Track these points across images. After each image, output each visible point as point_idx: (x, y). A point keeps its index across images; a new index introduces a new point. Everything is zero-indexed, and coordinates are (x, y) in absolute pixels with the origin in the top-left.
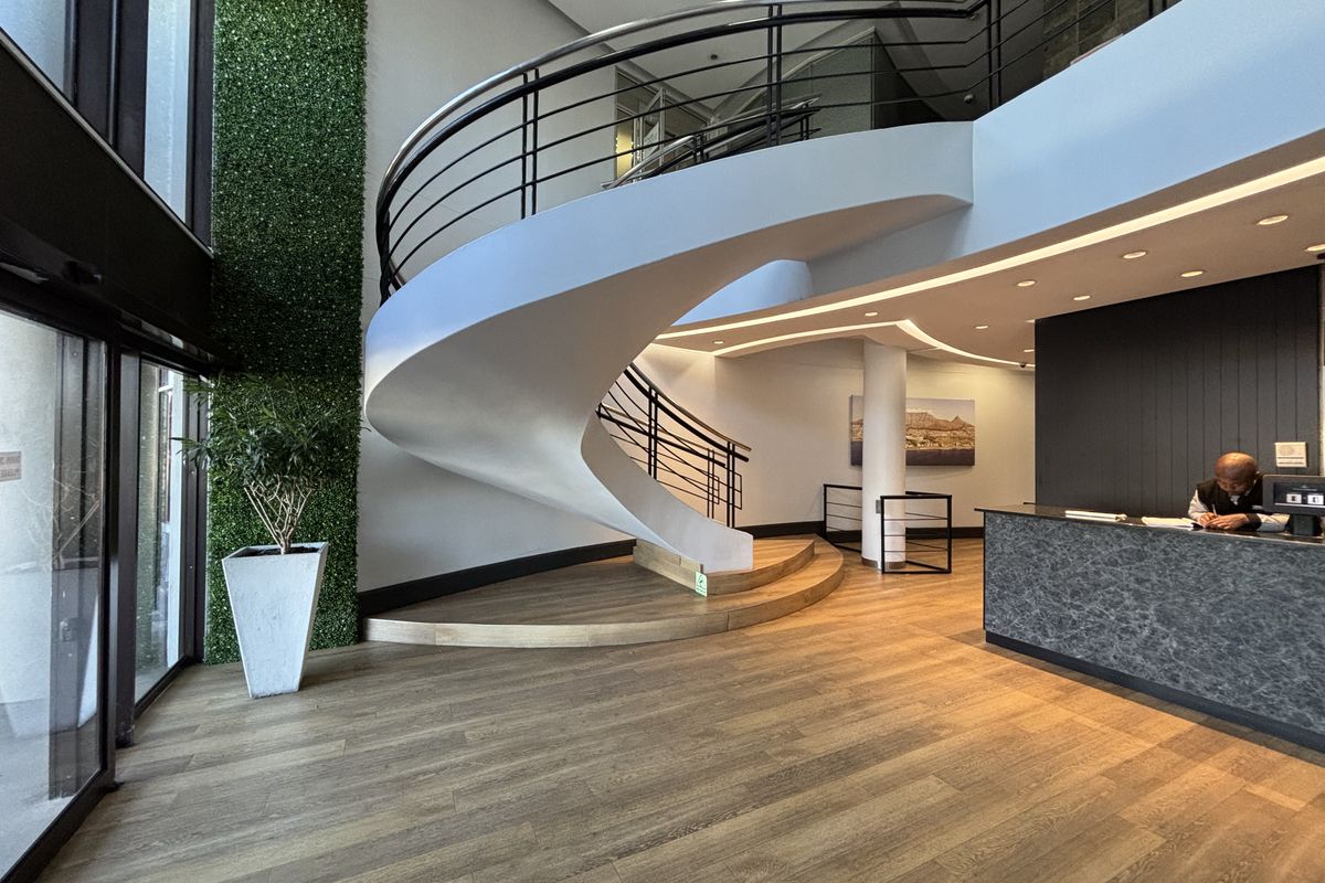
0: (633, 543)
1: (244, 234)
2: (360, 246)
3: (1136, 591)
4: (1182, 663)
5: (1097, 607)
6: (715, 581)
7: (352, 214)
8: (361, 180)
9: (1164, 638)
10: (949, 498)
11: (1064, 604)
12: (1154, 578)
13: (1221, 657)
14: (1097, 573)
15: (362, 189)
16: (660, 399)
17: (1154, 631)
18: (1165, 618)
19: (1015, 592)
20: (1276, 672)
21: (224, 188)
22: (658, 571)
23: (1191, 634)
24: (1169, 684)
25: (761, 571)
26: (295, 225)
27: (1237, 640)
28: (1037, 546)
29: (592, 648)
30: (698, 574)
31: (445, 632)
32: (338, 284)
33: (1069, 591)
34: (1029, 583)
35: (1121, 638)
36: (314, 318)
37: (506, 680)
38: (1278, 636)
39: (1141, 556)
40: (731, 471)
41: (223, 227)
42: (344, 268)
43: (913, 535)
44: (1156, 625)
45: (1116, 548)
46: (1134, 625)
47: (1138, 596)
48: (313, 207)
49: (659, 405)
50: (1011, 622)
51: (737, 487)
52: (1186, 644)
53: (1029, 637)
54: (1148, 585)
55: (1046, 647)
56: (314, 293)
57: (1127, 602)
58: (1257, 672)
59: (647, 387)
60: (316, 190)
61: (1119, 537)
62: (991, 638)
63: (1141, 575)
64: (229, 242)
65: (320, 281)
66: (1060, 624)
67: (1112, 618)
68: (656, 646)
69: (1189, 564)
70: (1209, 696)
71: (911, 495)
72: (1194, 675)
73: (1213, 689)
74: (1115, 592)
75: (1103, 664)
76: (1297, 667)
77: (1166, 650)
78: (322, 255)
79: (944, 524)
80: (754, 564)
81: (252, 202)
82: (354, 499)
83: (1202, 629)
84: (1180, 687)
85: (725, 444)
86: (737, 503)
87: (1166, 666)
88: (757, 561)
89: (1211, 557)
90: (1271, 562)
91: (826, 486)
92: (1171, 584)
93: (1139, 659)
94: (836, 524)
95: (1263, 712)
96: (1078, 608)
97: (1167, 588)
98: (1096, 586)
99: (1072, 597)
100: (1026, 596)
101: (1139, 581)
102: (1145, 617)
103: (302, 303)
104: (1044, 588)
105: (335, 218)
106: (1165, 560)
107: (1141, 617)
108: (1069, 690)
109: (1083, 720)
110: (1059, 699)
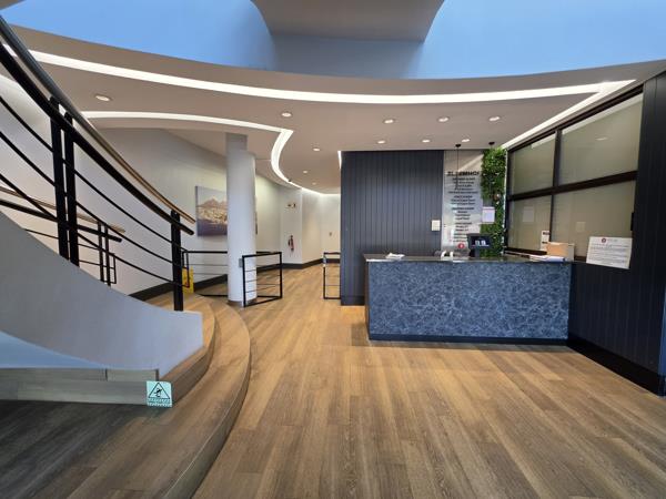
3: (447, 293)
4: (463, 323)
6: (176, 379)
9: (457, 313)
10: (280, 253)
11: (414, 307)
12: (455, 286)
13: (477, 316)
14: (431, 288)
16: (77, 126)
17: (453, 311)
18: (458, 304)
19: (388, 307)
20: (495, 317)
23: (467, 309)
24: (458, 334)
25: (211, 345)
28: (401, 278)
33: (416, 300)
34: (396, 300)
35: (439, 318)
38: (496, 302)
44: (455, 308)
46: (445, 310)
47: (448, 296)
49: (74, 137)
50: (385, 324)
53: (396, 330)
54: (452, 289)
57: (443, 300)
58: (489, 319)
62: (372, 337)
63: (449, 285)
66: (412, 319)
67: (436, 309)
70: (473, 335)
71: (260, 254)
72: (468, 327)
73: (474, 331)
74: (438, 296)
75: (432, 333)
76: (502, 312)
77: (458, 319)
83: (472, 305)
85: (168, 211)
87: (458, 326)
92: (461, 287)
93: (447, 326)
96: (421, 308)
97: (459, 289)
98: (430, 295)
99: (418, 302)
100: (394, 308)
101: (449, 288)
104: (404, 301)
107: (449, 306)
108: (438, 356)
109: (474, 373)
110: (448, 365)
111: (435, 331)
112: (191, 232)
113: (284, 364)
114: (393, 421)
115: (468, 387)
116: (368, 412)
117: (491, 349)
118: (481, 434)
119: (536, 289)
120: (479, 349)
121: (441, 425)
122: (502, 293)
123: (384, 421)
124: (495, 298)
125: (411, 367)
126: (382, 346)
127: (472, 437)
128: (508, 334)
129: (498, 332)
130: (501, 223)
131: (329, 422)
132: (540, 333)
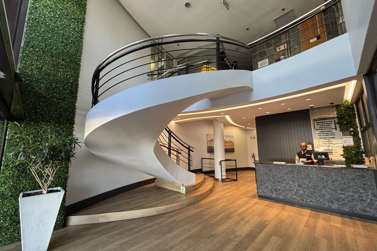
0: (155, 179)
1: (32, 70)
2: (78, 80)
3: (293, 180)
4: (304, 196)
5: (284, 185)
6: (187, 188)
7: (76, 70)
8: (80, 59)
9: (300, 191)
11: (277, 185)
12: (296, 177)
13: (312, 194)
14: (283, 176)
15: (80, 62)
16: (172, 134)
18: (299, 186)
19: (265, 183)
20: (323, 196)
21: (26, 53)
22: (166, 188)
23: (305, 189)
25: (198, 184)
26: (54, 70)
27: (315, 189)
28: (269, 171)
29: (158, 215)
30: (182, 187)
31: (103, 217)
32: (69, 92)
33: (277, 182)
35: (290, 192)
36: (58, 103)
37: (134, 231)
38: (322, 187)
39: (293, 172)
40: (189, 155)
41: (23, 67)
42: (71, 87)
43: (227, 170)
44: (298, 188)
45: (287, 170)
46: (293, 188)
47: (293, 181)
48: (61, 65)
49: (171, 135)
50: (264, 191)
51: (191, 159)
52: (305, 192)
54: (295, 178)
56: (59, 94)
57: (291, 183)
58: (319, 196)
59: (168, 130)
60: (63, 60)
63: (293, 176)
64: (25, 72)
65: (62, 90)
66: (276, 190)
67: (288, 187)
68: (177, 211)
69: (302, 173)
70: (311, 203)
71: (226, 160)
72: (307, 199)
73: (311, 201)
74: (288, 181)
76: (327, 194)
77: (300, 194)
78: (63, 82)
79: (235, 167)
80: (196, 182)
81: (37, 60)
82: (68, 170)
83: (307, 187)
84: (305, 202)
85: (187, 147)
86: (191, 164)
87: (301, 197)
88: (197, 181)
89: (307, 170)
90: (319, 171)
91: (202, 158)
92: (300, 177)
95: (322, 205)
96: (280, 186)
97: (299, 179)
98: (284, 180)
99: (278, 183)
100: (267, 184)
101: (293, 178)
102: (295, 186)
103: (53, 97)
105: (69, 70)
106: (298, 172)
109: (291, 214)
110: (283, 209)
111: (289, 198)
112: (193, 151)
113: (220, 196)
114: (239, 213)
115: (280, 215)
116: (234, 210)
118: (265, 222)
119: (349, 183)
121: (254, 217)
122: (325, 183)
123: (236, 212)
124: (321, 185)
125: (265, 207)
127: (260, 221)
129: (327, 205)
130: (360, 146)
131: (220, 208)
132: (358, 210)
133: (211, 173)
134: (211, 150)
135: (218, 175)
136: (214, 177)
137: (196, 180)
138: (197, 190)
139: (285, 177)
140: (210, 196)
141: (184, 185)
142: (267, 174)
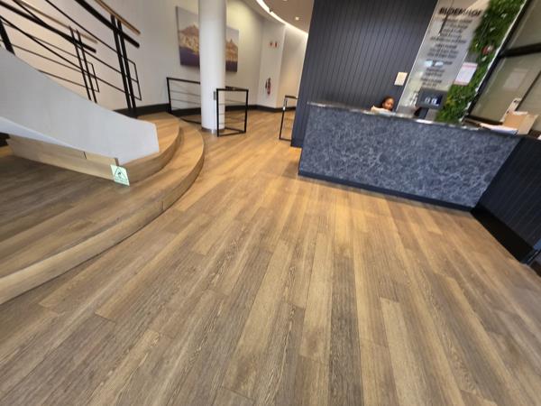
3: (376, 147)
4: (382, 176)
5: (356, 155)
9: (379, 167)
10: (247, 91)
11: (342, 155)
12: (385, 141)
13: (397, 172)
14: (362, 139)
17: (376, 164)
18: (383, 159)
19: (319, 150)
20: (413, 176)
23: (390, 164)
24: (373, 184)
25: (166, 153)
27: (406, 166)
30: (114, 168)
33: (345, 148)
34: (327, 145)
35: (361, 168)
38: (421, 162)
39: (384, 131)
40: (122, 56)
44: (378, 162)
46: (369, 162)
47: (376, 150)
50: (313, 165)
51: (133, 76)
52: (387, 168)
53: (320, 171)
54: (382, 144)
55: (327, 174)
58: (407, 176)
61: (378, 121)
62: (300, 173)
63: (381, 140)
66: (337, 164)
67: (361, 160)
72: (384, 180)
74: (366, 148)
75: (350, 180)
76: (421, 174)
77: (378, 172)
80: (161, 149)
83: (395, 162)
84: (378, 185)
85: (108, 17)
86: (136, 94)
88: (162, 142)
91: (168, 79)
92: (391, 143)
93: (366, 176)
94: (176, 105)
96: (347, 156)
97: (389, 145)
98: (359, 145)
99: (347, 151)
100: (324, 152)
101: (378, 143)
104: (334, 148)
106: (393, 132)
107: (374, 159)
108: (348, 197)
109: (368, 214)
110: (350, 204)
111: (355, 178)
112: (137, 45)
113: (223, 178)
114: (282, 229)
115: (355, 221)
116: (267, 219)
117: (396, 201)
118: (342, 250)
119: (467, 158)
120: (386, 199)
121: (316, 238)
122: (429, 155)
123: (275, 226)
124: (420, 159)
125: (319, 200)
126: (305, 181)
127: (334, 250)
128: (419, 193)
129: (411, 189)
130: (476, 86)
131: (236, 219)
132: (450, 198)
133: (192, 114)
134: (190, 60)
135: (210, 119)
136: (200, 123)
137: (160, 137)
138: (165, 169)
139: (365, 141)
140: (200, 181)
141: (120, 163)
142: (330, 131)
